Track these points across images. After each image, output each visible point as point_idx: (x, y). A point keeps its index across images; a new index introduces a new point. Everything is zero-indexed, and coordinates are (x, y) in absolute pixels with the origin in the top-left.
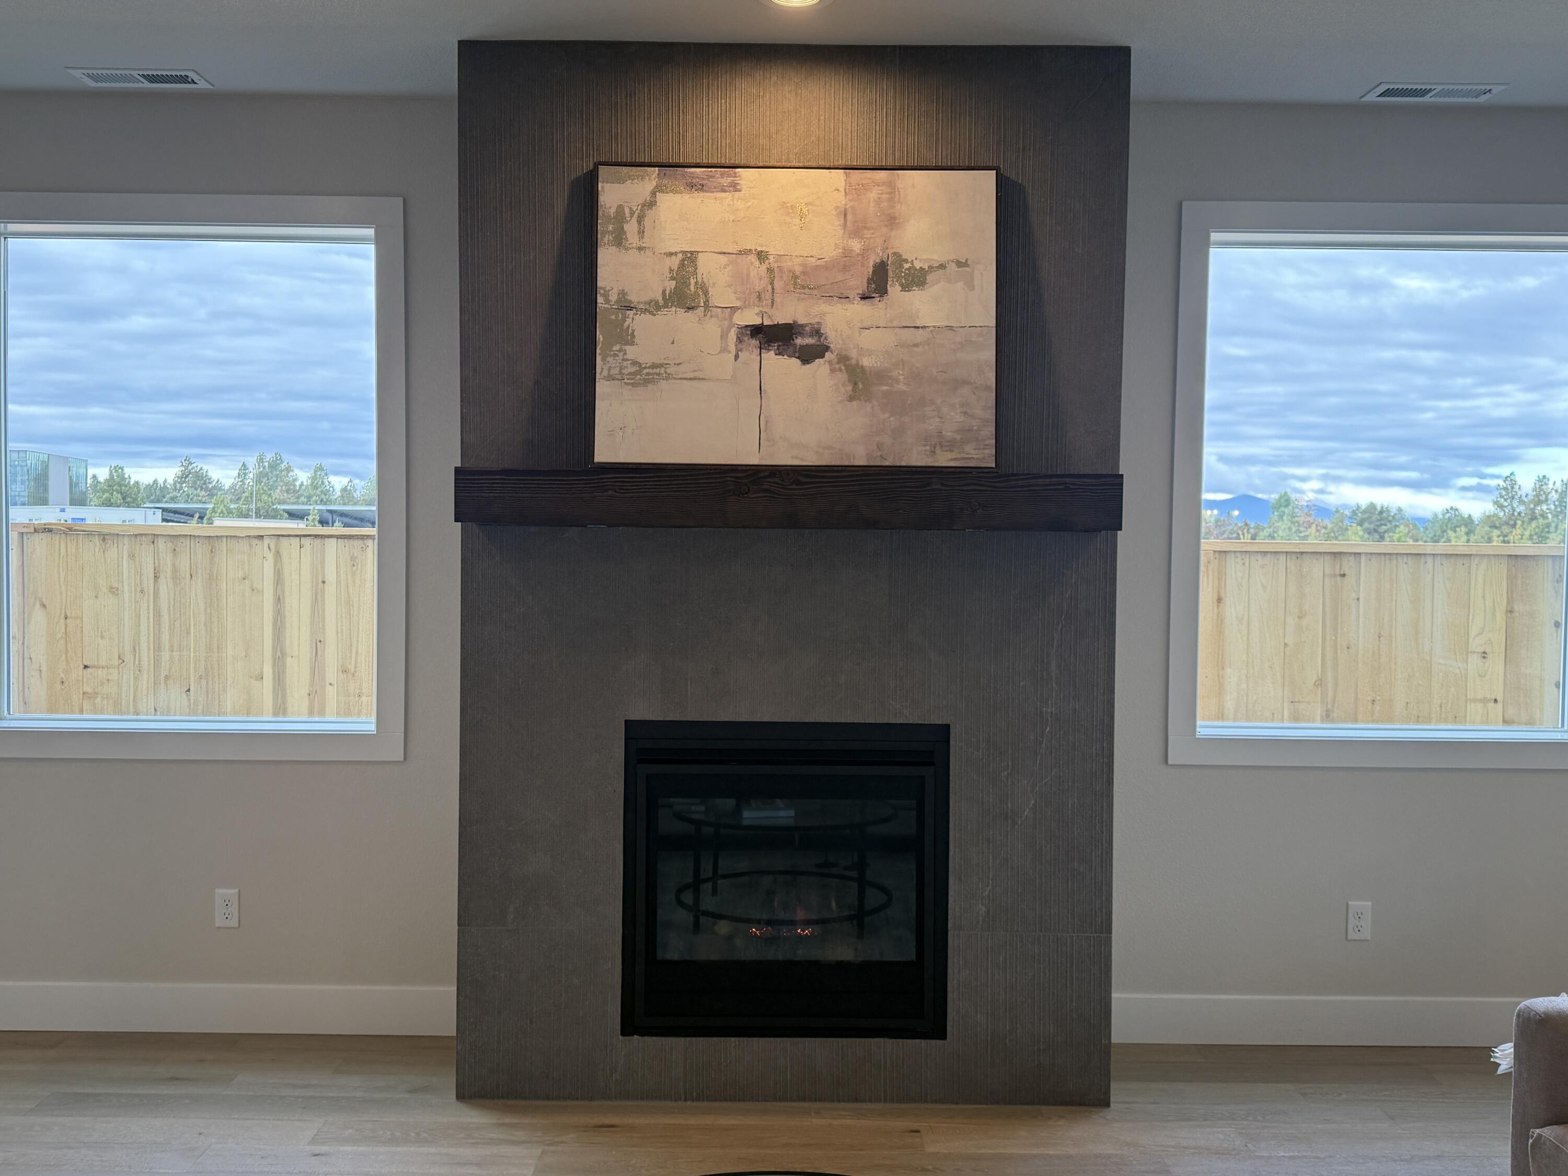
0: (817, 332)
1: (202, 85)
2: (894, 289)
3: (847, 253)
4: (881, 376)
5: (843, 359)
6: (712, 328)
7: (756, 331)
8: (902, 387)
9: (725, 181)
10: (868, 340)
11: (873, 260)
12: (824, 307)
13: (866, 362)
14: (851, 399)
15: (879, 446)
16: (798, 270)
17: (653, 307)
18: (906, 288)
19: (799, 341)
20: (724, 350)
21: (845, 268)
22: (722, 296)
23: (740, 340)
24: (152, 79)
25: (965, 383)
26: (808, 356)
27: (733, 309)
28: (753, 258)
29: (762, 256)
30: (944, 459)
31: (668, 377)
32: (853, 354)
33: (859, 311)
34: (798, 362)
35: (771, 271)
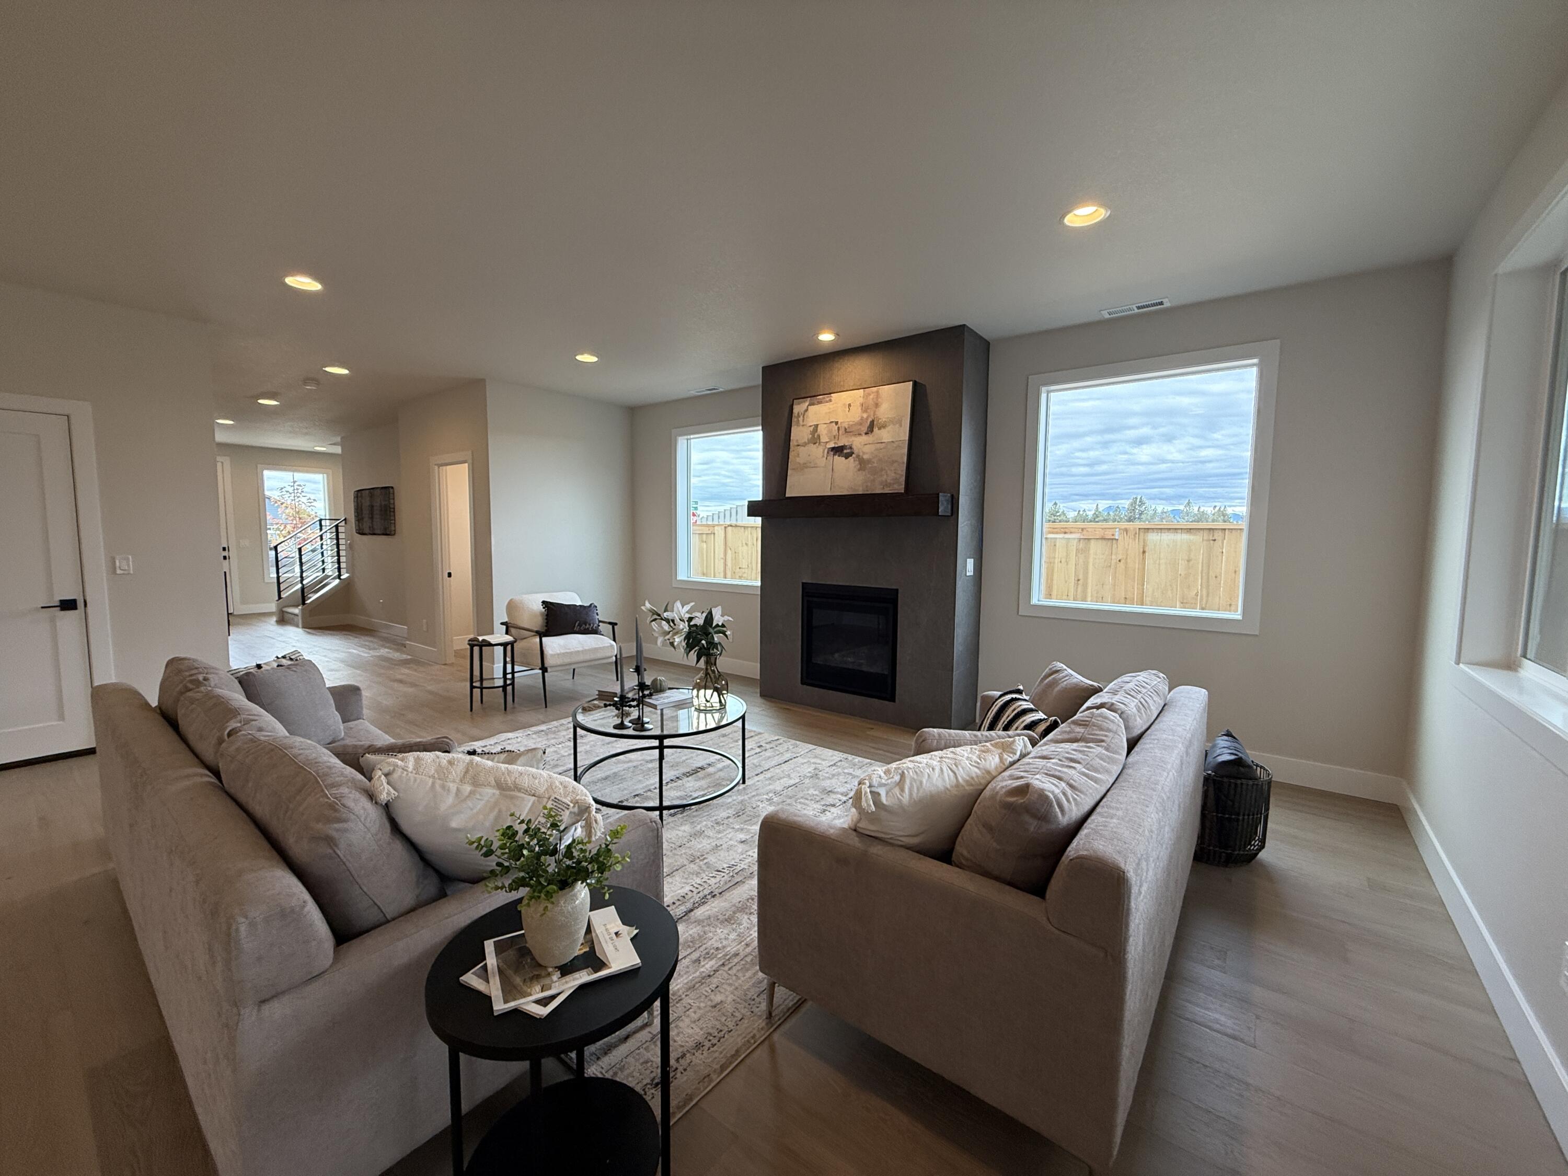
0: (851, 448)
2: (876, 430)
3: (862, 418)
4: (869, 461)
5: (858, 456)
6: (821, 449)
7: (833, 449)
8: (875, 465)
9: (828, 399)
10: (867, 449)
11: (870, 420)
12: (853, 438)
13: (865, 457)
14: (859, 470)
15: (867, 486)
16: (847, 427)
17: (805, 445)
18: (879, 429)
19: (845, 451)
20: (823, 456)
21: (861, 424)
22: (824, 439)
23: (828, 453)
25: (896, 461)
26: (847, 456)
27: (827, 442)
28: (834, 424)
29: (837, 423)
30: (887, 491)
31: (807, 467)
32: (861, 454)
33: (864, 438)
34: (844, 458)
35: (839, 428)
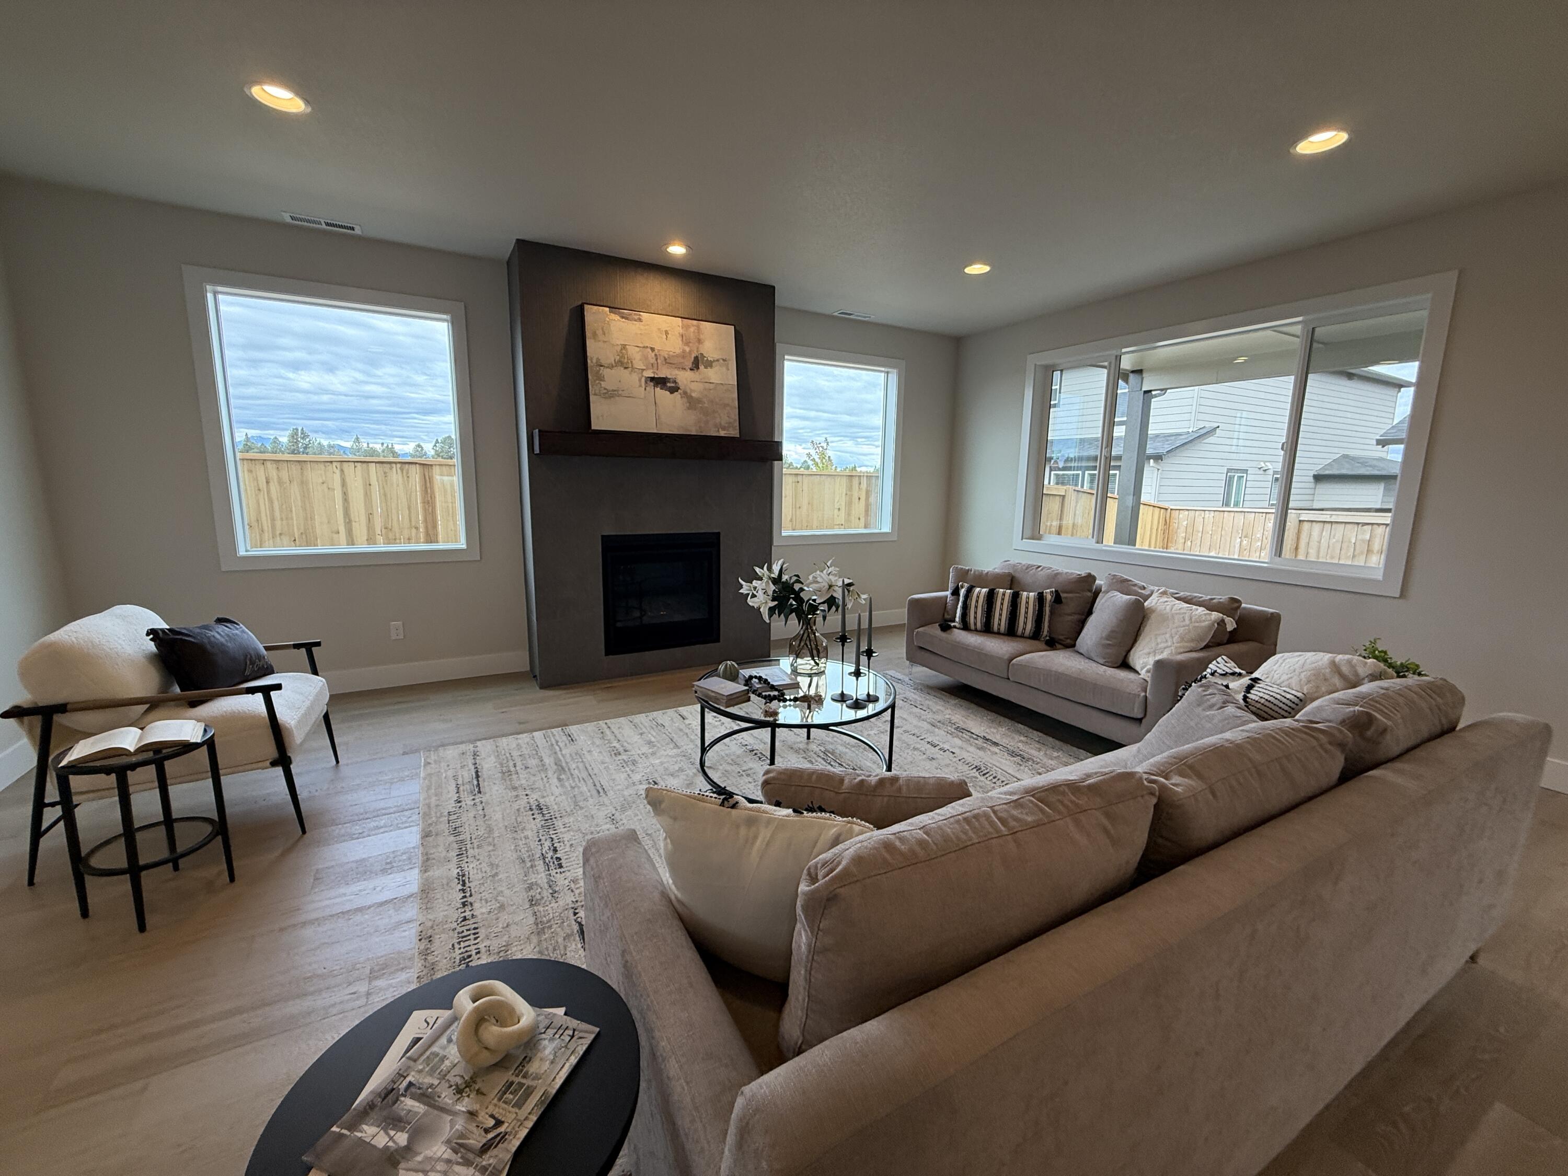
0: (675, 382)
1: (358, 231)
2: (702, 367)
3: (684, 351)
4: (699, 401)
5: (685, 393)
6: (635, 377)
7: (652, 379)
8: (706, 405)
9: (636, 317)
10: (694, 386)
11: (693, 356)
12: (677, 372)
13: (693, 395)
14: (689, 408)
15: (700, 427)
16: (666, 356)
17: (611, 367)
18: (706, 367)
19: (669, 385)
20: (641, 386)
21: (683, 357)
22: (639, 365)
23: (646, 382)
24: (327, 224)
25: (728, 405)
26: (673, 390)
27: (643, 370)
28: (649, 350)
29: (653, 349)
30: (722, 433)
31: (619, 396)
32: (689, 391)
33: (689, 375)
34: (668, 393)
35: (656, 355)
